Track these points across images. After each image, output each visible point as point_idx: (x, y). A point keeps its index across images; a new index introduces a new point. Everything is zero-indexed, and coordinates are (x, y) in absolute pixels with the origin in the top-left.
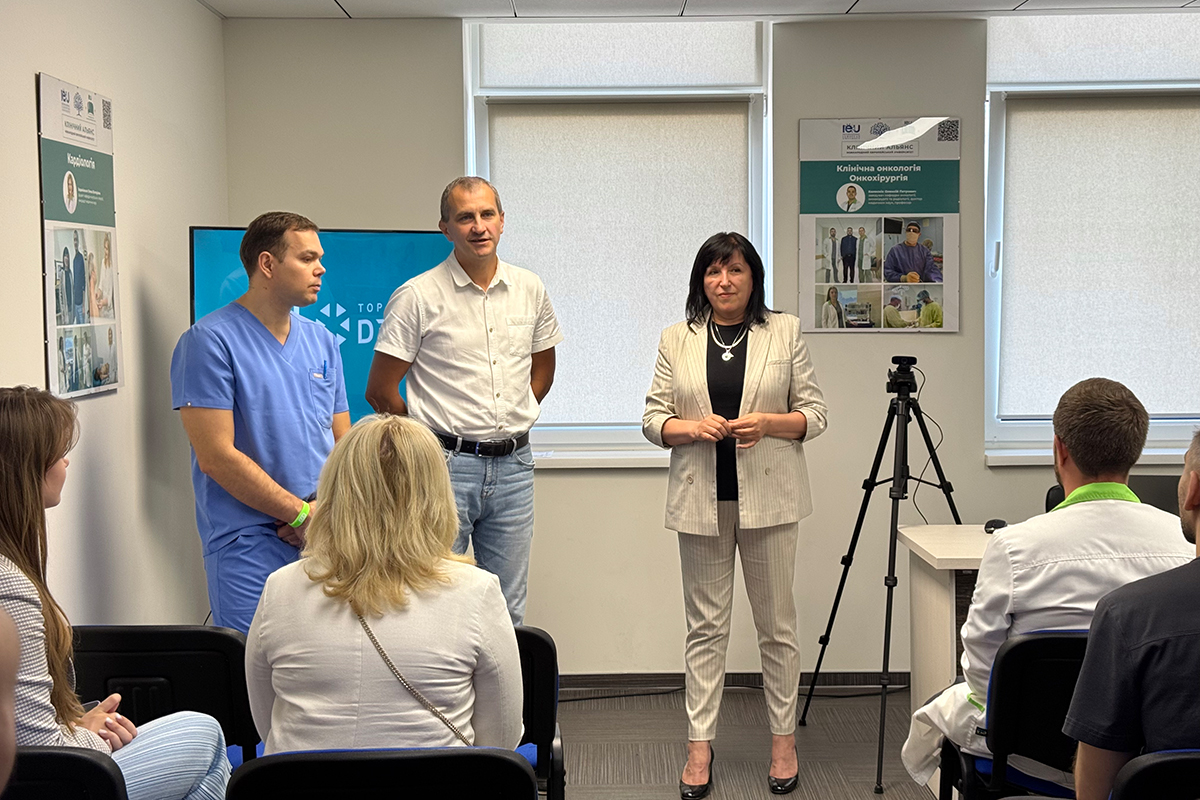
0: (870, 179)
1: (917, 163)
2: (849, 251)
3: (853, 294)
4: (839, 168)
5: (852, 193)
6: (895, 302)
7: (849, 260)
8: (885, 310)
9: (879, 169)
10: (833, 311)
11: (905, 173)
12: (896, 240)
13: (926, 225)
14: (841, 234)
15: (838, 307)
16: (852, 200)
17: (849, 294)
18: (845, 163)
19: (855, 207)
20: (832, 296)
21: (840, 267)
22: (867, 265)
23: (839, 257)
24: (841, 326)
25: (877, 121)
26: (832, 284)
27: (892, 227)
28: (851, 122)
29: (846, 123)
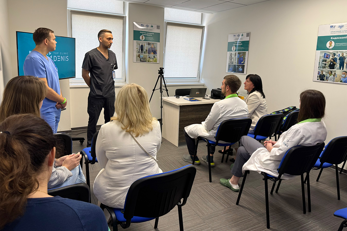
0: (146, 35)
1: (153, 33)
2: (142, 47)
3: (143, 56)
4: (140, 32)
5: (142, 37)
6: (149, 57)
7: (142, 50)
8: (148, 59)
9: (147, 33)
10: (139, 59)
11: (151, 34)
12: (150, 46)
13: (155, 44)
14: (141, 45)
15: (140, 58)
16: (142, 38)
17: (142, 55)
18: (141, 31)
19: (143, 40)
20: (139, 56)
21: (140, 51)
22: (145, 51)
23: (140, 49)
24: (140, 61)
25: (147, 24)
26: (139, 54)
27: (149, 44)
28: (143, 24)
29: (142, 24)
